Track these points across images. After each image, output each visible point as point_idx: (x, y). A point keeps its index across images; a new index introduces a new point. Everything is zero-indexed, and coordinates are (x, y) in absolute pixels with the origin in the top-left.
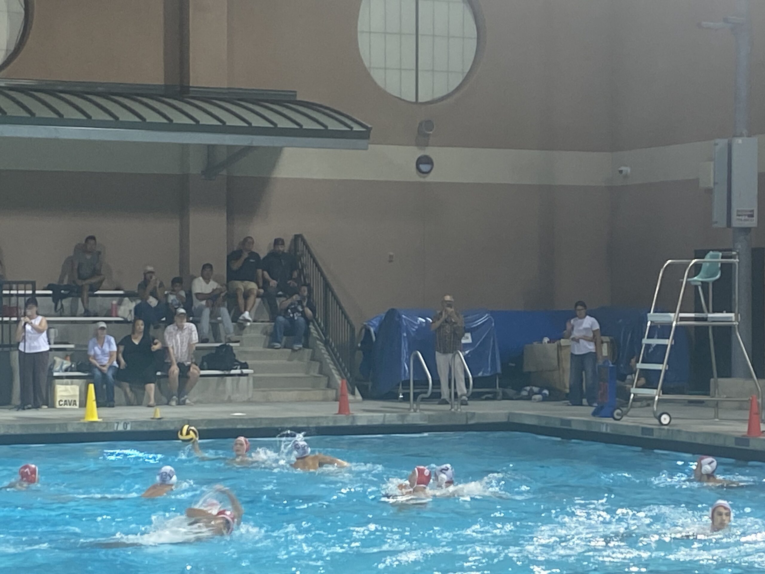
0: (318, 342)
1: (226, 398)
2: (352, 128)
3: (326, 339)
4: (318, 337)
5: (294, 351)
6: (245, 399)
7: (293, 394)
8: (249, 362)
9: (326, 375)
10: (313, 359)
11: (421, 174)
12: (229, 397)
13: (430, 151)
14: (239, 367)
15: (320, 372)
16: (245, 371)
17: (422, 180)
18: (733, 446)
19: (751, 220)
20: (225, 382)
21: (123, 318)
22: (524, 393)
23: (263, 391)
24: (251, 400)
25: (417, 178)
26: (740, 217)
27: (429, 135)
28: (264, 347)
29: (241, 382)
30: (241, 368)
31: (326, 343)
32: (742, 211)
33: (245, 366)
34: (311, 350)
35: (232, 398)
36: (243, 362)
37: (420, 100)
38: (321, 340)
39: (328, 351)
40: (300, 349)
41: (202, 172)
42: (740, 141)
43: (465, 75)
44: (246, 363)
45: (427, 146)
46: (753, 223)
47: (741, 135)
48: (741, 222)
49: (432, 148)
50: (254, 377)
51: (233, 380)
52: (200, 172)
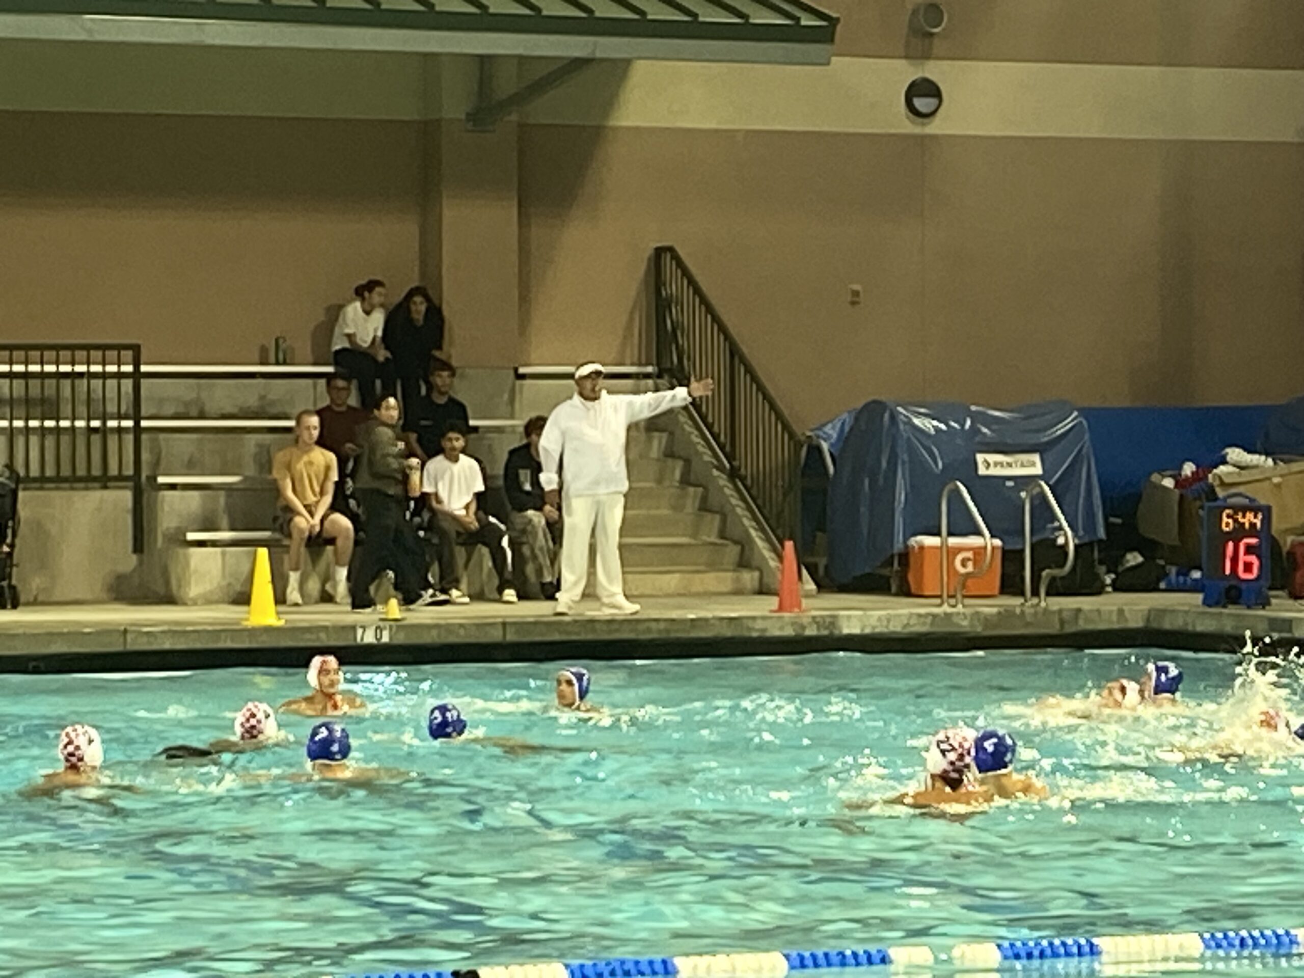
0: (716, 473)
2: (798, 19)
3: (732, 467)
4: (715, 462)
7: (672, 581)
9: (736, 542)
10: (704, 507)
11: (916, 119)
13: (933, 70)
15: (722, 535)
17: (917, 130)
25: (908, 126)
27: (932, 35)
31: (733, 474)
39: (738, 490)
41: (468, 114)
49: (938, 62)
52: (463, 117)
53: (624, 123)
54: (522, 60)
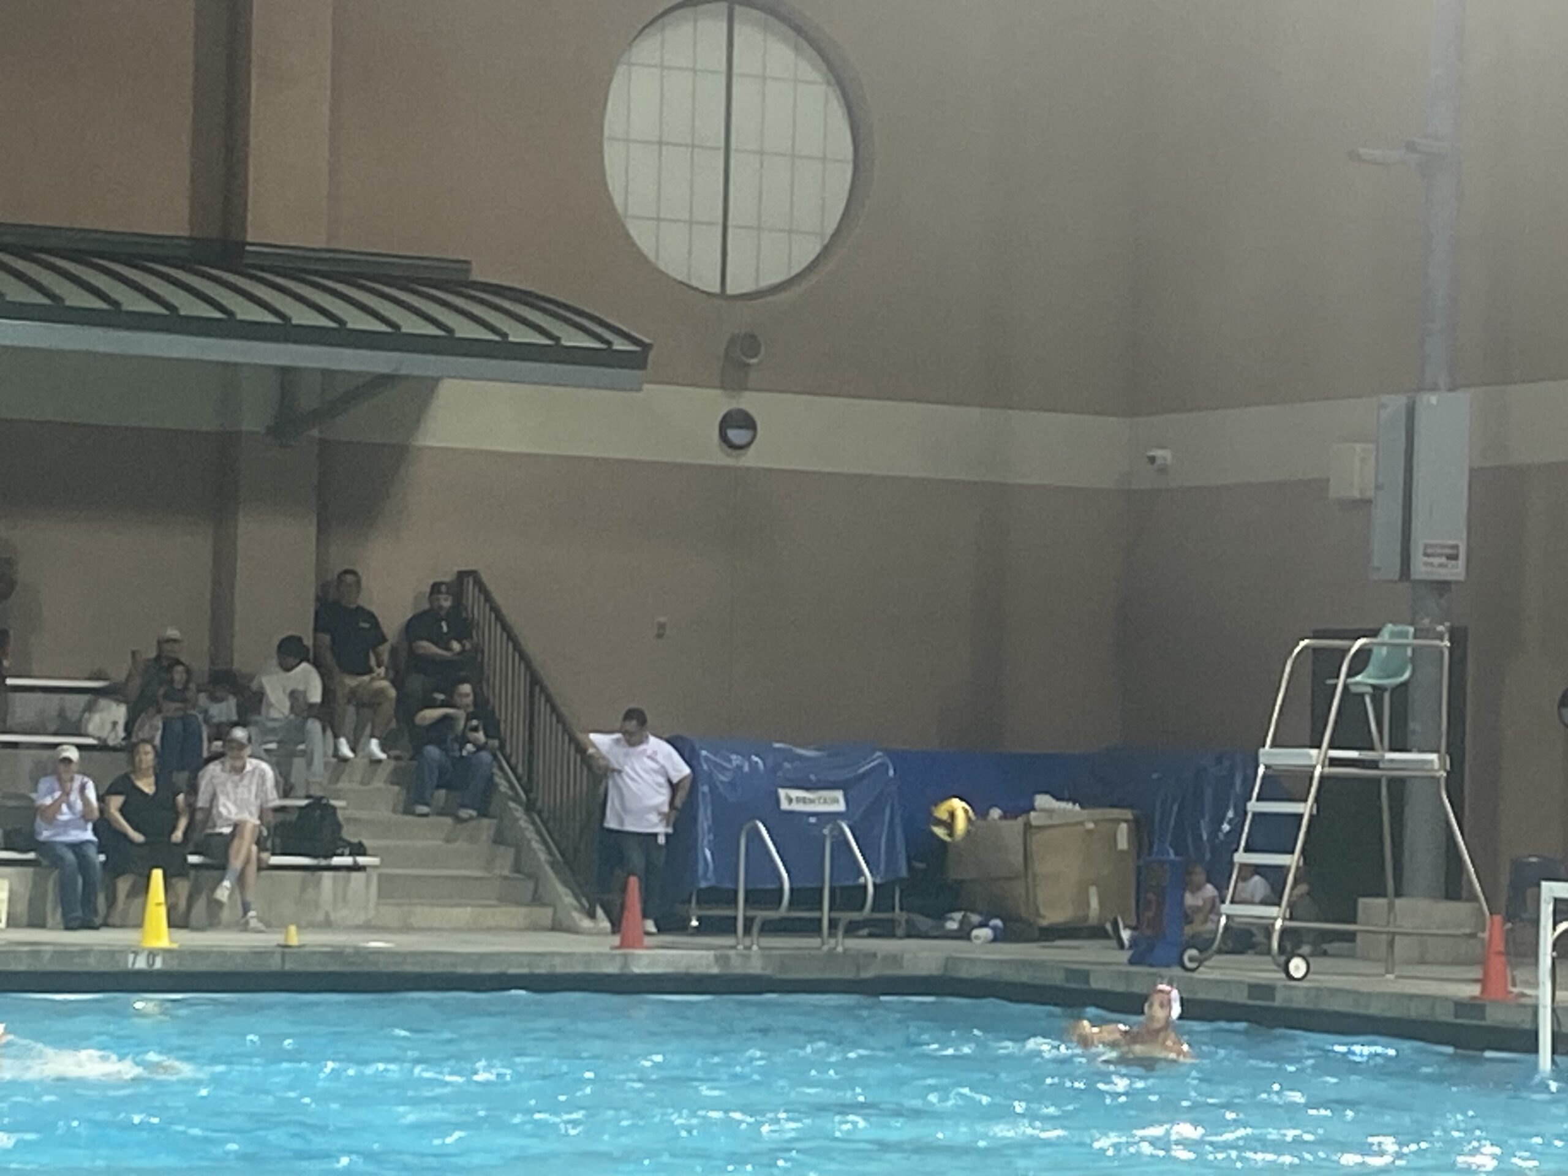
0: (512, 805)
1: (320, 917)
2: (609, 343)
3: (528, 799)
4: (510, 793)
5: (459, 820)
6: (361, 919)
7: (463, 914)
8: (366, 842)
9: (530, 876)
10: (499, 840)
11: (729, 451)
12: (327, 914)
13: (749, 402)
14: (347, 851)
15: (517, 868)
16: (362, 860)
17: (730, 462)
18: (1451, 1019)
19: (1453, 567)
20: (318, 882)
21: (99, 739)
22: (952, 925)
23: (398, 905)
24: (373, 923)
25: (720, 458)
26: (1431, 560)
27: (748, 365)
28: (394, 811)
29: (352, 884)
30: (351, 854)
31: (530, 807)
32: (1432, 546)
33: (359, 850)
34: (494, 821)
35: (333, 917)
36: (355, 840)
37: (731, 290)
38: (516, 799)
39: (534, 823)
40: (471, 818)
41: (269, 428)
42: (1434, 399)
43: (827, 240)
44: (360, 844)
45: (746, 389)
46: (1457, 571)
47: (1434, 388)
48: (1429, 569)
49: (754, 394)
50: (380, 876)
51: (335, 879)
52: (261, 429)
53: (430, 443)
54: (326, 373)
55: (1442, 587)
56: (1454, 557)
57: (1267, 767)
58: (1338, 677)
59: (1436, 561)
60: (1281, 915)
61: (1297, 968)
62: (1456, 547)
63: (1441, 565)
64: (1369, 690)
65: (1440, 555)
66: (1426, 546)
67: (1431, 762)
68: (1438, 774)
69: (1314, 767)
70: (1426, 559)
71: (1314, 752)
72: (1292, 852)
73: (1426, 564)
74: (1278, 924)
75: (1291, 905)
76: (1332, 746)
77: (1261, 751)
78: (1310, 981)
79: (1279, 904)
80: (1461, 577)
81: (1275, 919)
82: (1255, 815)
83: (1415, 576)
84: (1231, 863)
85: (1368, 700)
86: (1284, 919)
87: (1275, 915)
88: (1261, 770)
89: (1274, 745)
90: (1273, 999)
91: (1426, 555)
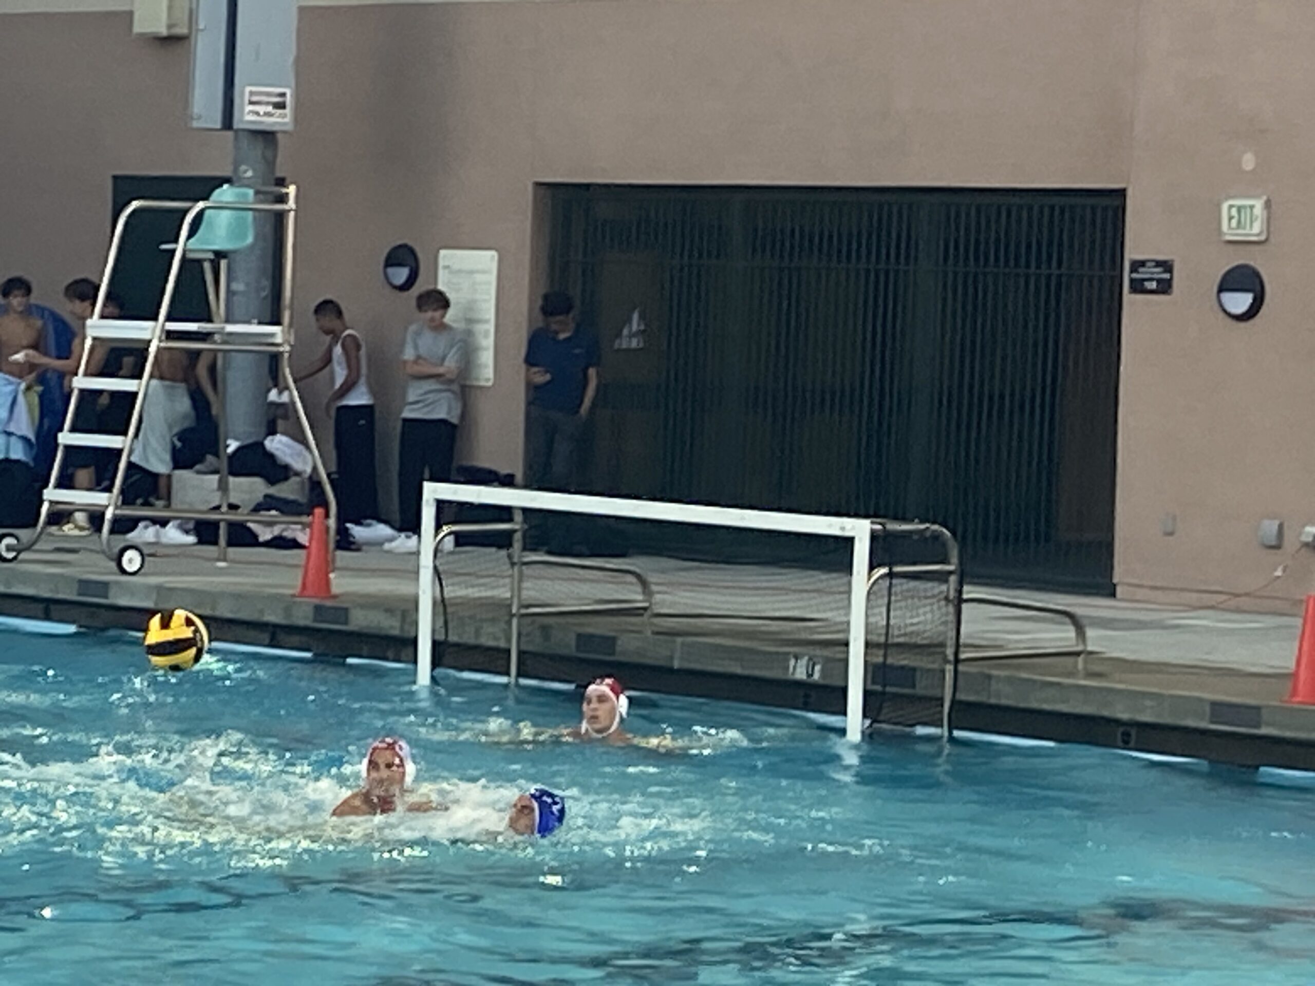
18: (310, 623)
19: (281, 116)
26: (257, 108)
32: (261, 93)
48: (257, 118)
55: (267, 137)
56: (281, 106)
57: (95, 339)
58: (176, 241)
59: (261, 109)
60: (113, 502)
61: (130, 561)
62: (283, 95)
63: (267, 114)
64: (211, 256)
65: (268, 103)
66: (252, 93)
67: (272, 335)
68: (281, 349)
69: (150, 341)
70: (251, 108)
71: (150, 324)
72: (124, 433)
73: (251, 112)
74: (109, 514)
75: (122, 492)
76: (169, 318)
77: (89, 322)
78: (145, 575)
79: (109, 489)
80: (290, 128)
81: (107, 507)
82: (82, 391)
83: (236, 125)
84: (56, 445)
85: (207, 266)
86: (116, 508)
87: (105, 502)
88: (88, 343)
89: (103, 317)
90: (106, 597)
91: (251, 103)
